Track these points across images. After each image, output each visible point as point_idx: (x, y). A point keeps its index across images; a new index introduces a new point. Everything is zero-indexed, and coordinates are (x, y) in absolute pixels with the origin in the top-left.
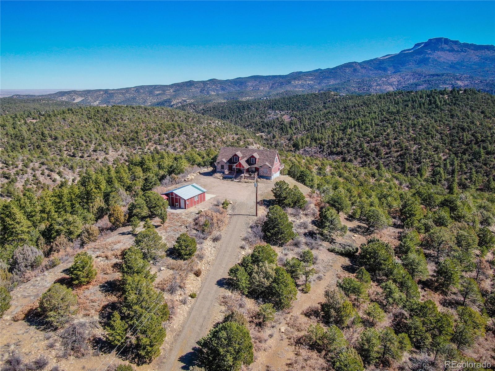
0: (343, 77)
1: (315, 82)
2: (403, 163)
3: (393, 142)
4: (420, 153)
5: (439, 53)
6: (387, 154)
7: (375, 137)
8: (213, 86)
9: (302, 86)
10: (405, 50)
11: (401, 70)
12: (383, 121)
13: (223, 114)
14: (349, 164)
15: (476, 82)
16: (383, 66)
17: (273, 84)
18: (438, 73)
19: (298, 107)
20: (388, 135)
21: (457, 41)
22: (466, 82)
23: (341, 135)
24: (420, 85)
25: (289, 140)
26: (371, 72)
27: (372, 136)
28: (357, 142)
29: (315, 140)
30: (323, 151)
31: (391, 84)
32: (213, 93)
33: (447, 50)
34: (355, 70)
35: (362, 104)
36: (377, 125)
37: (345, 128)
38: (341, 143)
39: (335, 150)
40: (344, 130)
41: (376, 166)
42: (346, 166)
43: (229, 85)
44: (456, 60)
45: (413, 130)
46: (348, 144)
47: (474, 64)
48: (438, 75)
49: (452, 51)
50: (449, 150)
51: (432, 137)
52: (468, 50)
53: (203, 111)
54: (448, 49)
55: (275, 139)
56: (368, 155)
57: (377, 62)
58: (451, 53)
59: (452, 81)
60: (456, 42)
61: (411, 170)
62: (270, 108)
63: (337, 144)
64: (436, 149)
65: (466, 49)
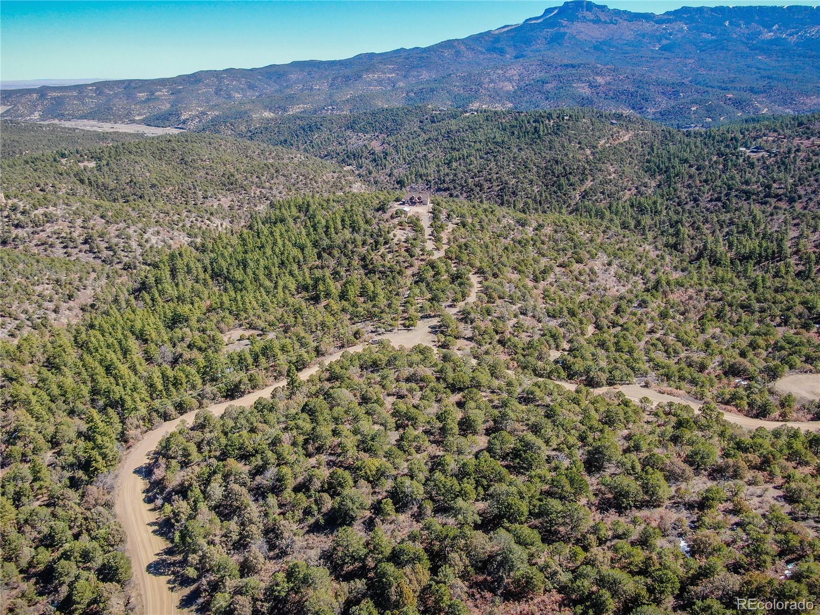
0: (440, 65)
1: (398, 74)
2: (502, 196)
3: (495, 176)
4: (517, 186)
5: (579, 25)
6: (489, 188)
7: (479, 172)
8: (234, 83)
9: (380, 82)
10: (531, 19)
11: (524, 53)
12: (488, 153)
13: (282, 138)
14: (455, 199)
15: (621, 77)
16: (499, 45)
17: (333, 80)
18: (574, 62)
19: (387, 128)
20: (490, 169)
21: (605, 7)
22: (608, 78)
23: (447, 171)
24: (547, 83)
25: (389, 176)
26: (481, 56)
27: (476, 171)
28: (462, 178)
29: (421, 176)
30: (430, 188)
31: (510, 80)
32: (237, 95)
33: (590, 21)
34: (458, 53)
35: (467, 128)
36: (481, 158)
37: (450, 162)
38: (447, 179)
39: (442, 186)
40: (449, 164)
41: (479, 200)
42: (453, 201)
43: (260, 80)
44: (602, 37)
45: (514, 164)
46: (454, 180)
47: (626, 44)
48: (573, 66)
49: (597, 21)
50: (543, 182)
51: (530, 171)
52: (621, 20)
53: (250, 134)
54: (591, 18)
55: (372, 175)
56: (472, 190)
57: (491, 39)
58: (596, 26)
59: (590, 76)
60: (603, 8)
61: (509, 202)
62: (348, 128)
63: (444, 180)
64: (531, 181)
65: (617, 18)
